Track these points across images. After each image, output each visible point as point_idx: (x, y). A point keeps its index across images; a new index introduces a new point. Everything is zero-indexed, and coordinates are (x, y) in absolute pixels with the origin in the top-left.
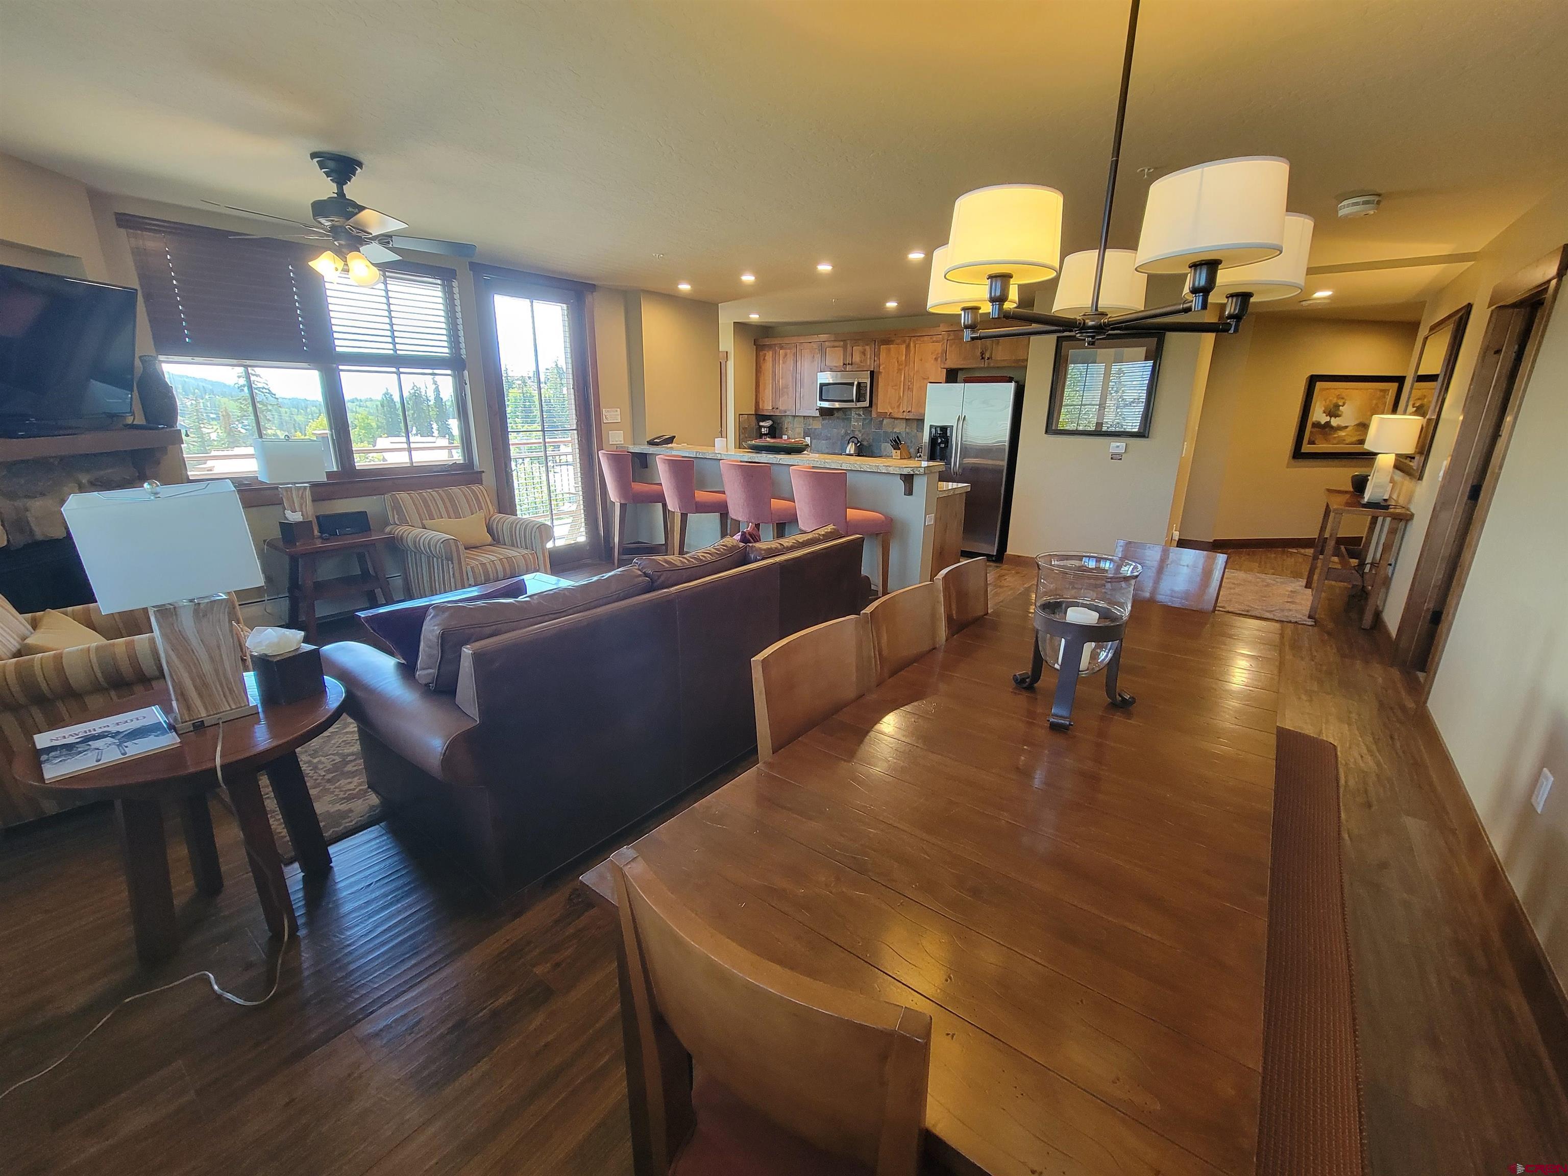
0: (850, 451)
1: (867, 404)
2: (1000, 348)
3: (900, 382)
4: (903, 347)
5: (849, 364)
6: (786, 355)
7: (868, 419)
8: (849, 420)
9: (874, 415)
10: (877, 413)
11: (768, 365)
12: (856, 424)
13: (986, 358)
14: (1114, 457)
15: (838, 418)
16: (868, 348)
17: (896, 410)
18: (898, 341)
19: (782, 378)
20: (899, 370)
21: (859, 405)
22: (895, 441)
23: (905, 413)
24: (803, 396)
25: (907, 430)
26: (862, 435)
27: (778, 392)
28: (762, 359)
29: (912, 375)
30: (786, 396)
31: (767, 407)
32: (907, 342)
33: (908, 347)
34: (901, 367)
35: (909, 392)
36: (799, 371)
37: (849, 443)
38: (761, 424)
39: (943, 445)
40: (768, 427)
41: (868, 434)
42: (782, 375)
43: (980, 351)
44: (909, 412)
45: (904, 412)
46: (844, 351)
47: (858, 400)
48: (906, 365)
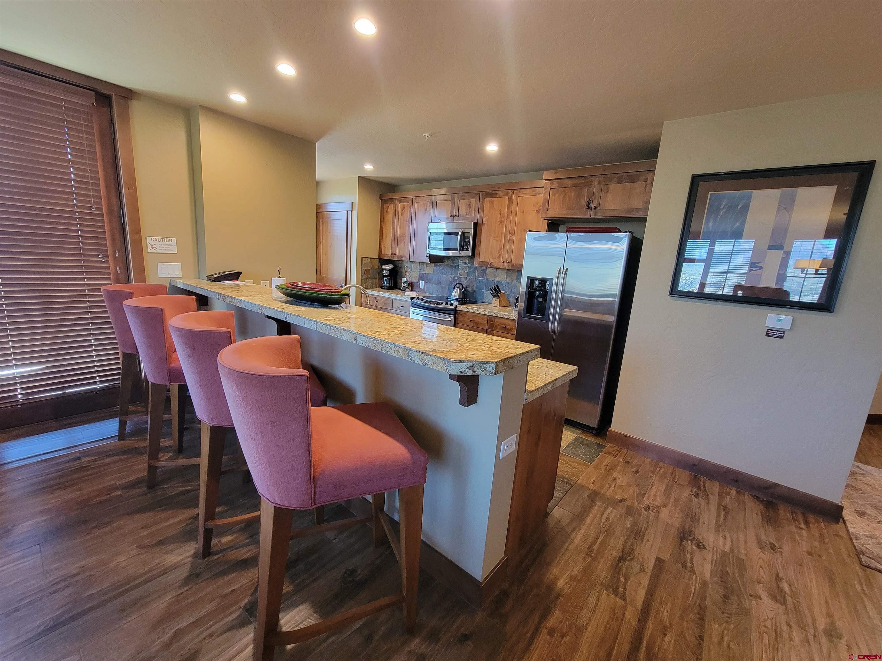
0: (455, 296)
1: (469, 253)
2: (610, 196)
3: (502, 233)
4: (506, 200)
5: (456, 216)
6: (404, 208)
7: (472, 267)
8: (456, 267)
9: (476, 264)
10: (479, 262)
11: (389, 217)
12: (462, 271)
13: (593, 207)
14: (772, 333)
15: (447, 265)
16: (473, 201)
17: (497, 261)
18: (501, 194)
19: (400, 228)
20: (501, 222)
21: (463, 253)
22: (495, 289)
23: (505, 264)
24: (416, 244)
25: (507, 279)
26: (467, 282)
27: (398, 240)
28: (385, 211)
29: (513, 227)
30: (403, 244)
31: (388, 253)
32: (510, 195)
33: (510, 199)
34: (503, 219)
35: (509, 242)
36: (413, 222)
37: (454, 288)
38: (384, 267)
39: (540, 299)
40: (388, 270)
41: (472, 282)
42: (400, 226)
43: (586, 199)
44: (509, 262)
45: (504, 262)
46: (452, 204)
47: (462, 249)
48: (508, 218)
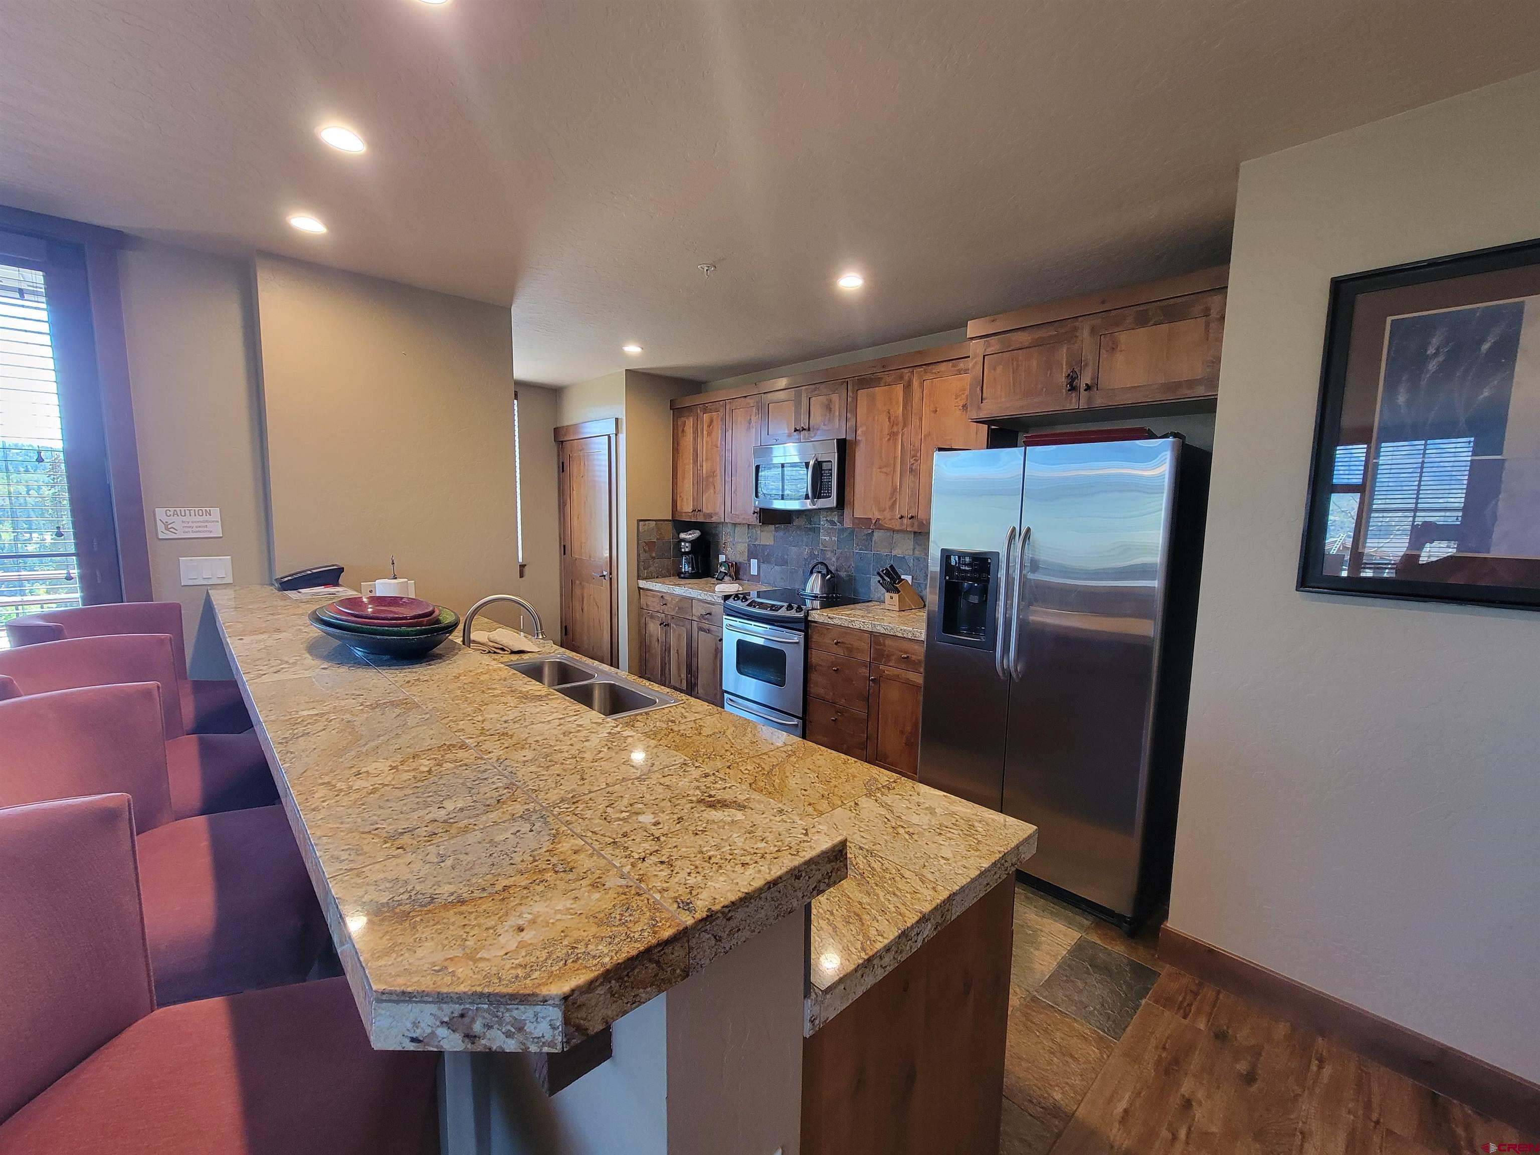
0: (812, 590)
1: (832, 502)
2: (1120, 357)
3: (895, 458)
4: (899, 390)
5: (803, 429)
6: (711, 421)
7: (844, 529)
8: (815, 531)
9: (848, 523)
10: (855, 520)
11: (688, 440)
12: (827, 538)
13: (1083, 386)
15: (799, 527)
16: (835, 397)
17: (887, 514)
18: (889, 380)
19: (707, 459)
20: (893, 435)
21: (822, 503)
22: (888, 574)
23: (905, 521)
24: (736, 490)
25: (917, 552)
26: (838, 559)
27: (703, 483)
28: (680, 430)
29: (917, 443)
30: (712, 491)
31: (687, 507)
32: (906, 378)
33: (908, 387)
34: (895, 429)
35: (911, 476)
36: (729, 447)
37: (812, 573)
38: (682, 536)
39: (974, 599)
40: (689, 542)
41: (847, 559)
42: (707, 455)
43: (1065, 371)
44: (912, 517)
45: (902, 517)
46: (796, 407)
47: (818, 495)
48: (905, 426)
